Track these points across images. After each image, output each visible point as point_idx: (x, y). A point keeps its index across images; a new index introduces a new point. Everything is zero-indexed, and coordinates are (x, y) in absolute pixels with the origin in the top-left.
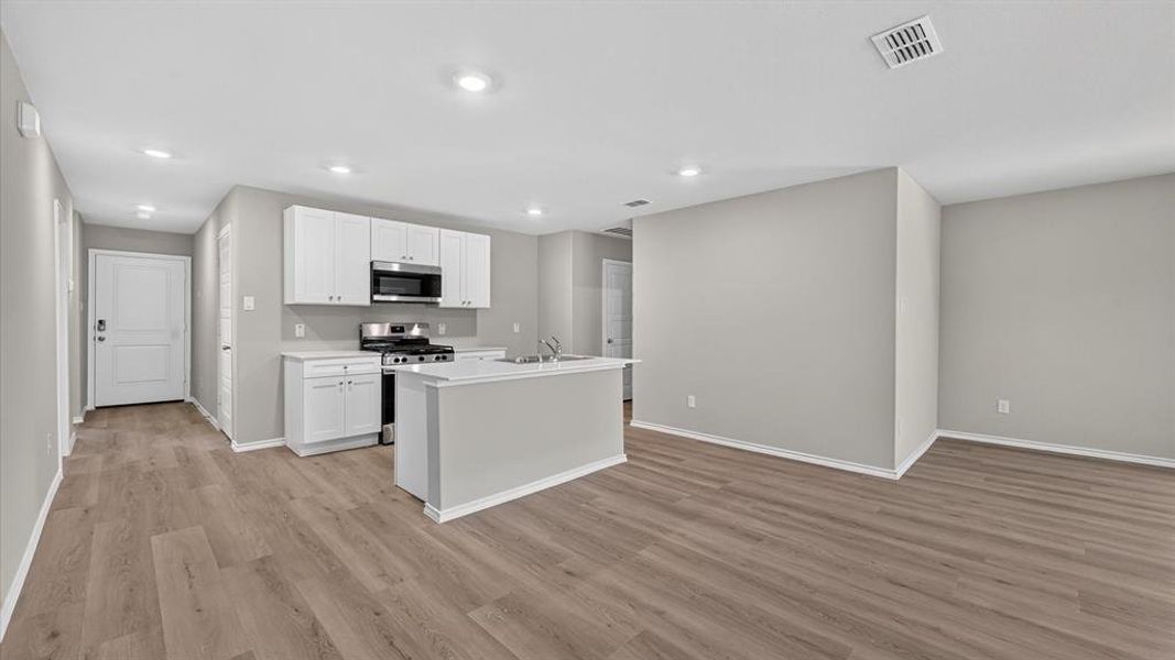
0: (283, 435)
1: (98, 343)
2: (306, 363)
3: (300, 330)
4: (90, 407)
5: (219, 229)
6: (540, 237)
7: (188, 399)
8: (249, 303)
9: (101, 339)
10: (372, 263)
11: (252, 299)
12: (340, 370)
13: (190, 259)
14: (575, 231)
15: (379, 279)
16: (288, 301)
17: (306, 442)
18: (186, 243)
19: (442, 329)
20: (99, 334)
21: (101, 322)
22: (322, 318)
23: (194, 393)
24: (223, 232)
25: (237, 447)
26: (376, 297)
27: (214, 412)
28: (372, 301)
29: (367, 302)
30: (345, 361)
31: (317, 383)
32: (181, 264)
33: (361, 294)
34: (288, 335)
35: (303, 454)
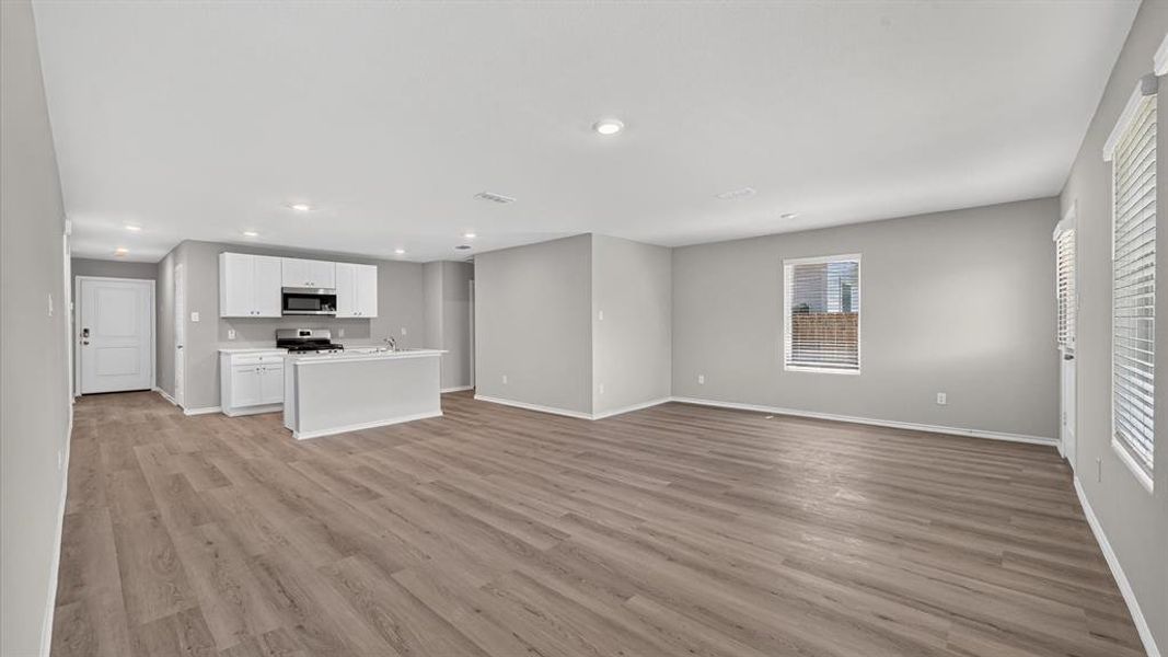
0: (220, 405)
1: (84, 346)
2: (233, 356)
3: (231, 334)
4: (78, 394)
5: (175, 265)
6: (423, 264)
7: (154, 388)
8: (195, 317)
9: (86, 343)
10: (282, 289)
11: (197, 314)
12: (257, 361)
13: (154, 282)
14: (444, 262)
15: (288, 298)
16: (222, 315)
17: (233, 406)
18: (152, 270)
19: (341, 333)
20: (84, 339)
21: (86, 331)
22: (247, 326)
23: (158, 383)
24: (177, 268)
25: (187, 412)
26: (285, 312)
27: (172, 393)
28: (283, 315)
29: (280, 315)
30: (259, 355)
31: (240, 368)
32: (147, 286)
33: (274, 309)
34: (222, 337)
35: (232, 415)
